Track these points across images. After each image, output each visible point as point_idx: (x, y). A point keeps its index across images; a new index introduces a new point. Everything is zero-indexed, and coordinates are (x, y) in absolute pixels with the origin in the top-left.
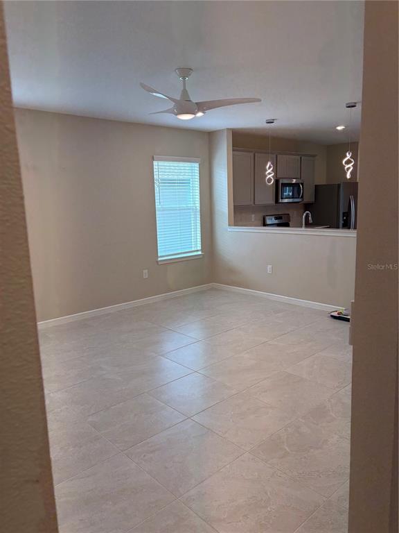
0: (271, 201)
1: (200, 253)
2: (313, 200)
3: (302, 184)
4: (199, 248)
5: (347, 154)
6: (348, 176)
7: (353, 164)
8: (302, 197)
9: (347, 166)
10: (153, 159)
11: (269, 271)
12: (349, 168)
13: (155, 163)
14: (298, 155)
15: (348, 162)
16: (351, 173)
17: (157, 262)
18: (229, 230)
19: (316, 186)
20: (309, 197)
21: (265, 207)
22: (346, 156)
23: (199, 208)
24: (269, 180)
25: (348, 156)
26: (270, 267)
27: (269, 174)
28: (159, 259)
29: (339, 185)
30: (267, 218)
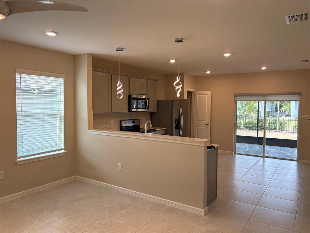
0: (126, 110)
1: (63, 151)
2: (155, 110)
3: (148, 99)
4: (63, 147)
5: (177, 78)
6: (178, 95)
7: (181, 86)
8: (148, 108)
9: (177, 88)
10: (15, 72)
11: (119, 168)
12: (178, 89)
13: (17, 75)
14: (145, 79)
15: (178, 84)
16: (180, 93)
17: (16, 163)
18: (88, 133)
19: (158, 101)
20: (153, 108)
21: (122, 114)
22: (176, 80)
23: (63, 114)
24: (120, 95)
25: (178, 80)
26: (119, 164)
27: (120, 90)
28: (19, 160)
29: (173, 101)
30: (123, 122)
